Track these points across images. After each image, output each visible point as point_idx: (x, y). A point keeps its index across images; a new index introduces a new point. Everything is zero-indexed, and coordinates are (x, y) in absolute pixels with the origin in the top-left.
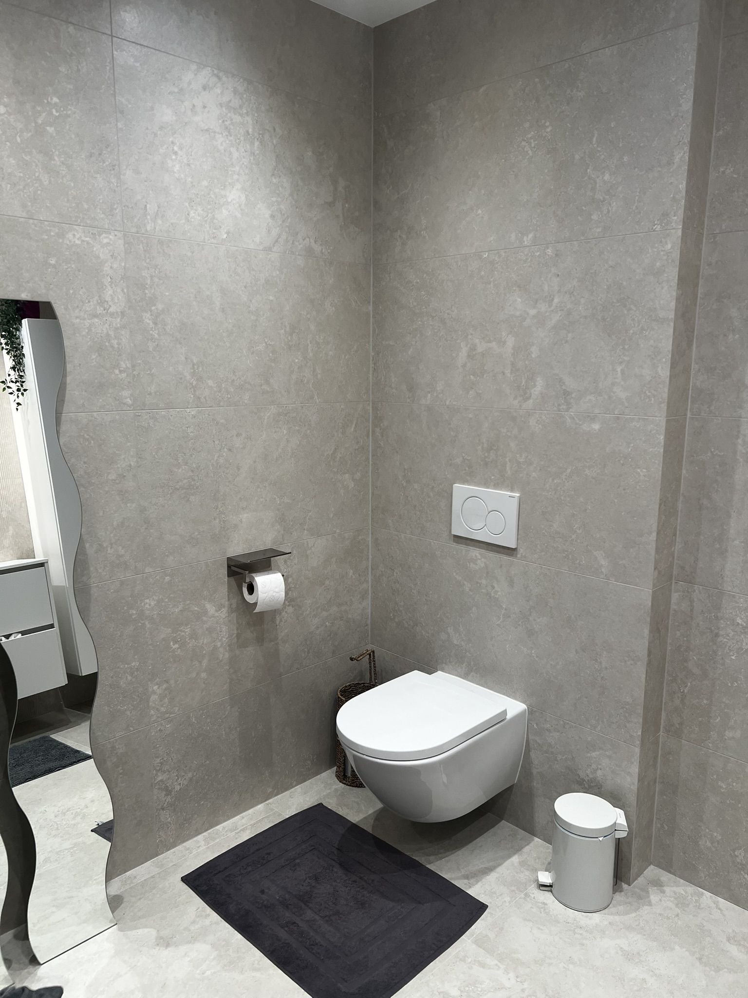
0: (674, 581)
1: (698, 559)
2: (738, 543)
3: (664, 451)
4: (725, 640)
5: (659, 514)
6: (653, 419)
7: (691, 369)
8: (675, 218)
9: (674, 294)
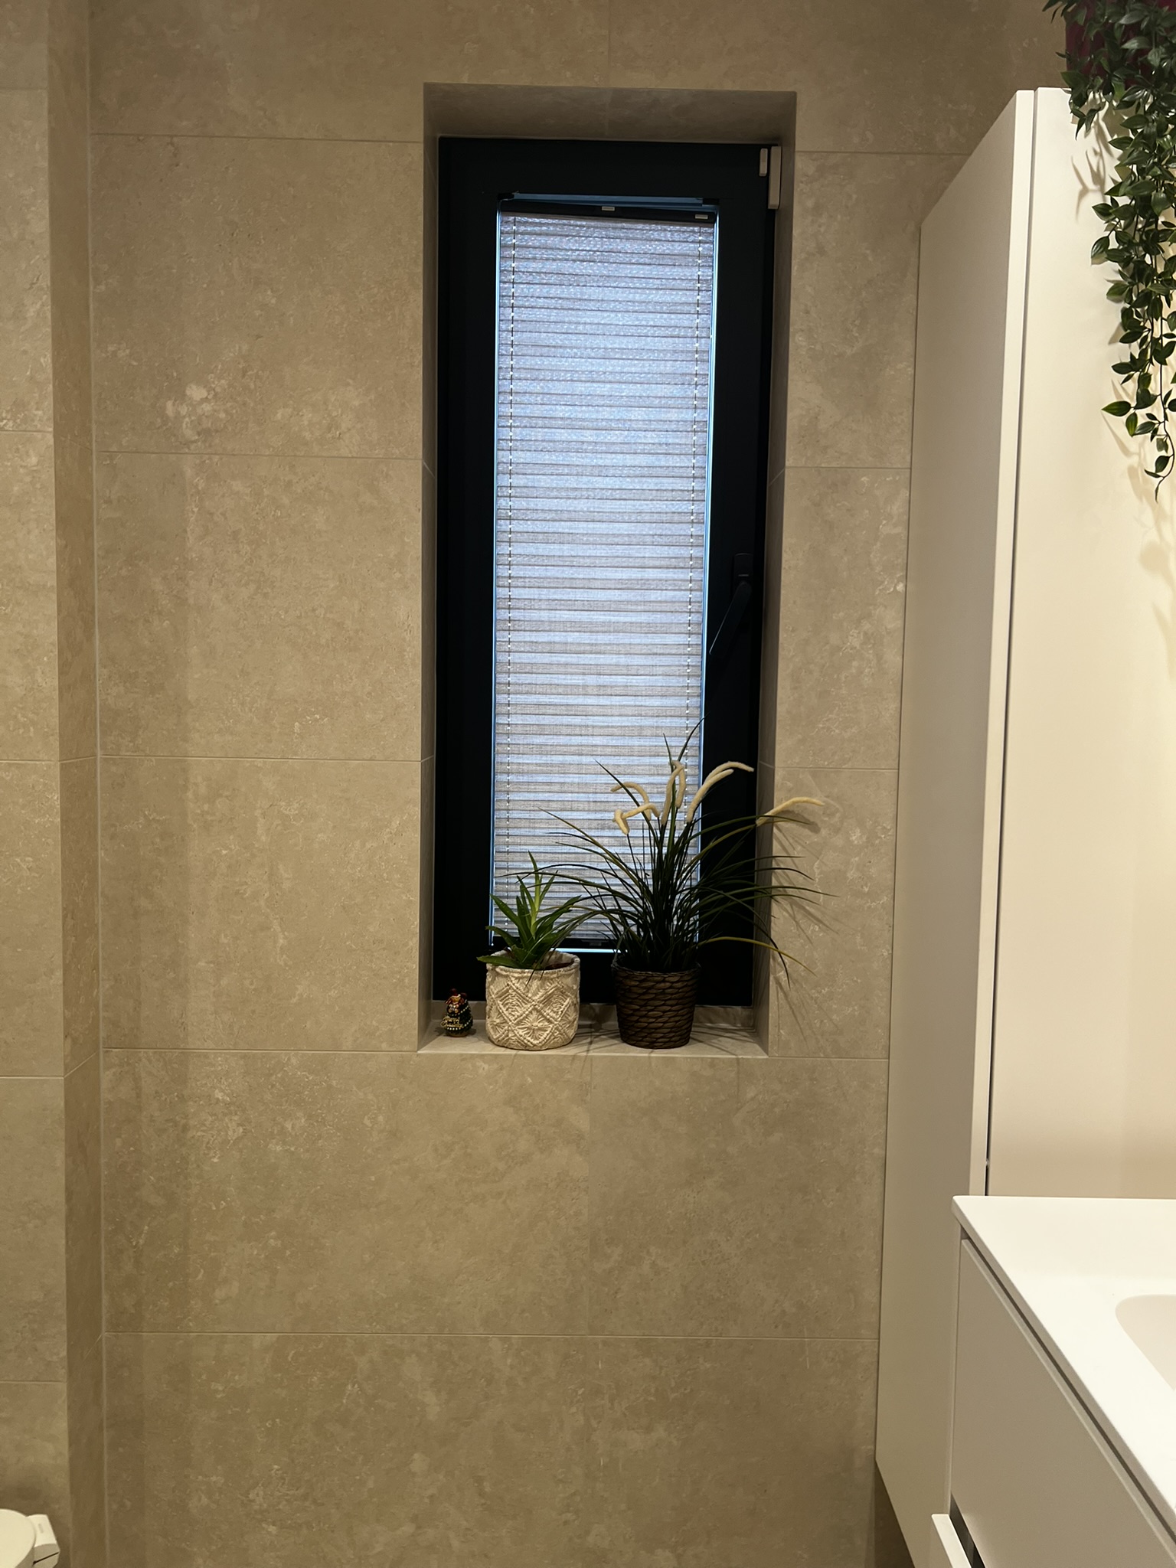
0: (102, 1050)
1: (140, 1003)
2: (203, 964)
3: (62, 820)
4: (199, 1134)
5: (64, 936)
6: (35, 764)
7: (95, 677)
8: (40, 413)
9: (53, 543)
